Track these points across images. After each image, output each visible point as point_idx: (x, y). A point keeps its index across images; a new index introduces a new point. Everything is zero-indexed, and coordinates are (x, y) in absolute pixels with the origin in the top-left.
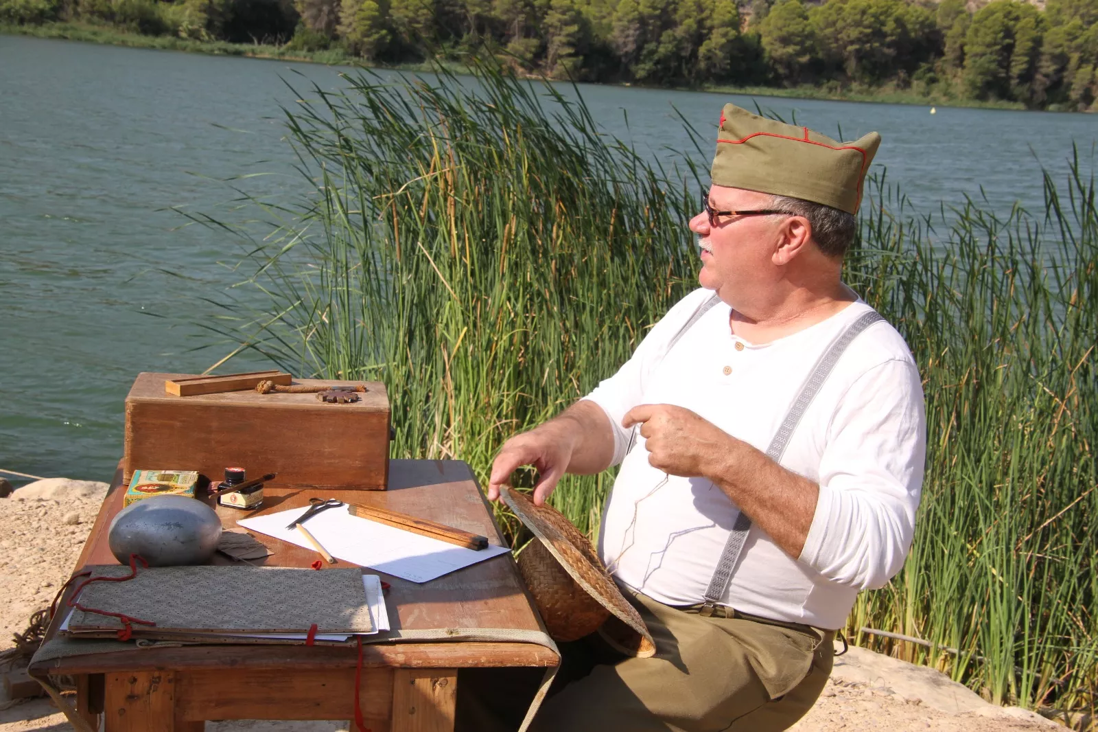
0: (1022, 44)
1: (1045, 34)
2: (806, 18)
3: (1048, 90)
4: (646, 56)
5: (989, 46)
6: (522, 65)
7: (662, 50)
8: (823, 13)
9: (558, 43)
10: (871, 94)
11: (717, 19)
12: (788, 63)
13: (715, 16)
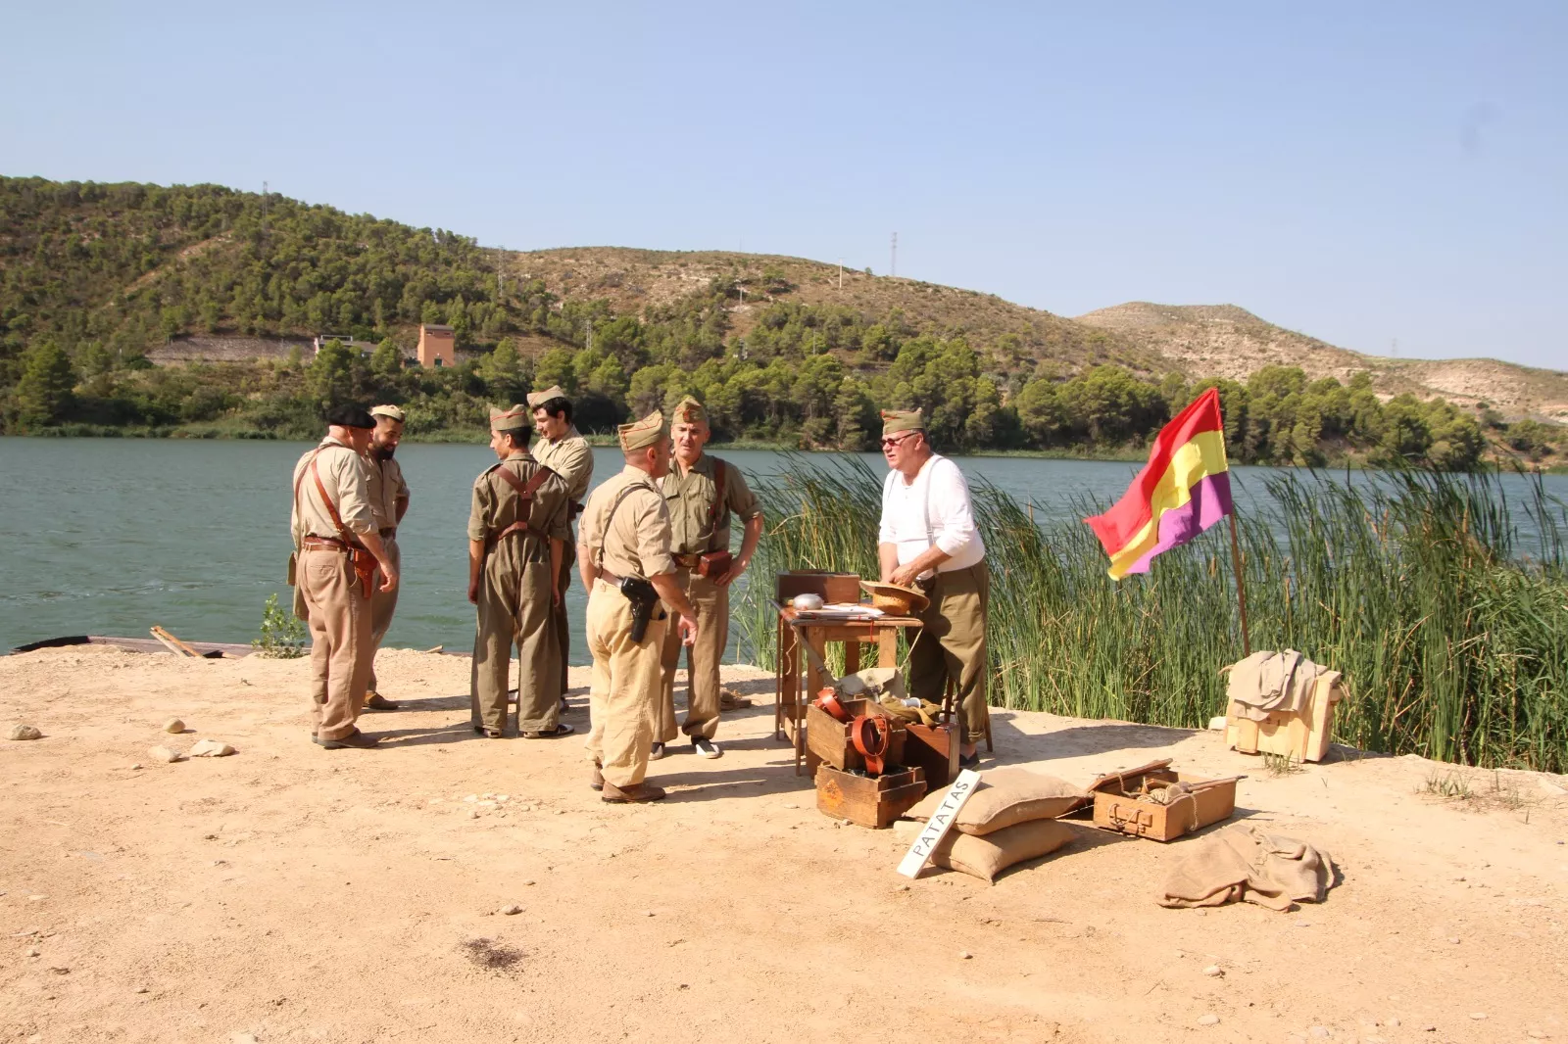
0: (1232, 413)
1: (1249, 404)
2: (1054, 394)
3: (1257, 448)
6: (816, 440)
8: (1067, 389)
9: (846, 421)
10: (1113, 454)
11: (979, 396)
12: (1041, 429)
13: (977, 394)
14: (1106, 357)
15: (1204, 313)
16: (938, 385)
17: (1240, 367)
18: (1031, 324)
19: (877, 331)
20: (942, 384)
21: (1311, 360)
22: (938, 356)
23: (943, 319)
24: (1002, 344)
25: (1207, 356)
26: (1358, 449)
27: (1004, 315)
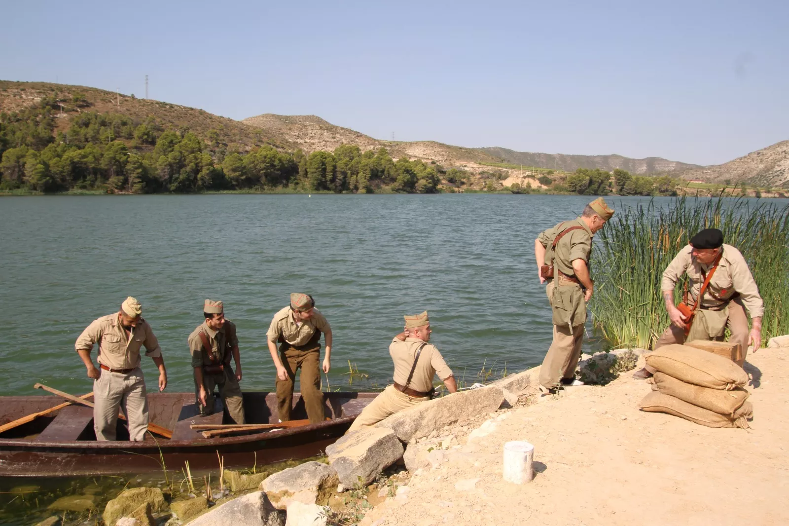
0: (329, 168)
1: (337, 164)
2: (242, 160)
3: (341, 185)
4: (174, 180)
5: (317, 169)
6: (116, 188)
7: (181, 177)
8: (248, 158)
9: (132, 177)
10: (273, 190)
11: (204, 162)
12: (237, 179)
13: (203, 161)
14: (262, 141)
15: (301, 120)
16: (181, 157)
17: (324, 146)
18: (222, 125)
19: (143, 128)
20: (184, 156)
21: (357, 142)
22: (180, 142)
23: (176, 122)
24: (209, 135)
25: (308, 141)
26: (387, 184)
27: (208, 120)
